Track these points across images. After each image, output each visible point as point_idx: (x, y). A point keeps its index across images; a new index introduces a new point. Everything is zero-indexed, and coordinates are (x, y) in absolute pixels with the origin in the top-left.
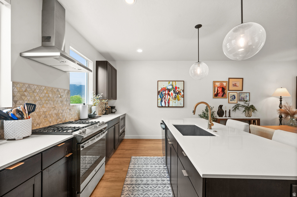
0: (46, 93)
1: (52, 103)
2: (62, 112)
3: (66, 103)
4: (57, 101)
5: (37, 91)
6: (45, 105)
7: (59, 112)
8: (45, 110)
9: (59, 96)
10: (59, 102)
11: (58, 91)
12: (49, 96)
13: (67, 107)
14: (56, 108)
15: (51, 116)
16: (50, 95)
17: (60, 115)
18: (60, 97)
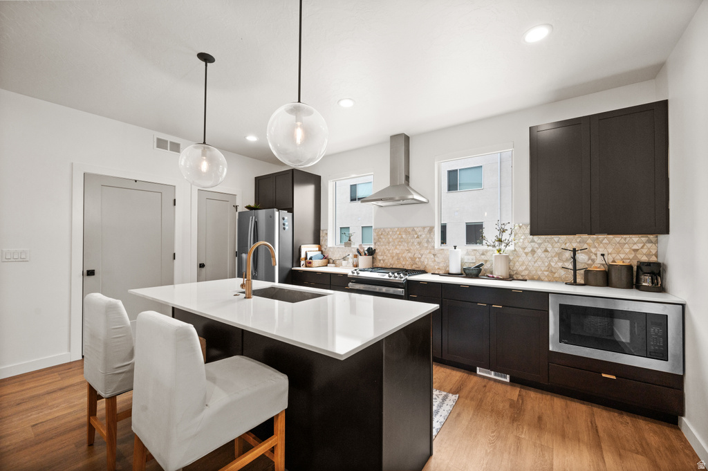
0: (400, 234)
1: (406, 245)
2: (420, 256)
3: (426, 245)
4: (413, 243)
5: (391, 233)
6: (398, 247)
7: (415, 256)
8: (398, 252)
9: (416, 236)
10: (416, 244)
11: (413, 230)
12: (402, 238)
13: (428, 251)
14: (411, 251)
15: (405, 258)
16: (404, 236)
17: (417, 260)
18: (418, 237)
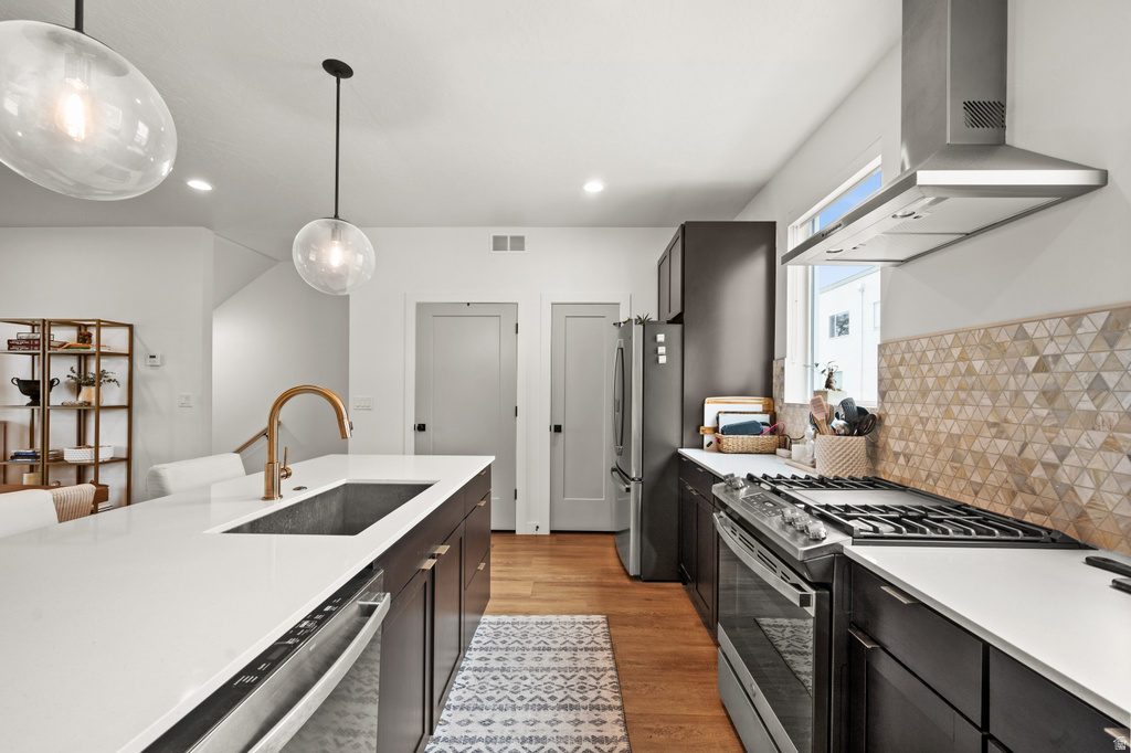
0: (962, 358)
1: (987, 401)
2: (1051, 457)
3: (1087, 404)
4: (1017, 393)
6: (955, 409)
7: (1029, 453)
8: (956, 430)
9: (1032, 361)
10: (1031, 397)
11: (1021, 334)
12: (970, 371)
13: (1099, 437)
14: (1011, 430)
15: (981, 458)
16: (978, 365)
17: (1038, 472)
18: (1042, 367)
